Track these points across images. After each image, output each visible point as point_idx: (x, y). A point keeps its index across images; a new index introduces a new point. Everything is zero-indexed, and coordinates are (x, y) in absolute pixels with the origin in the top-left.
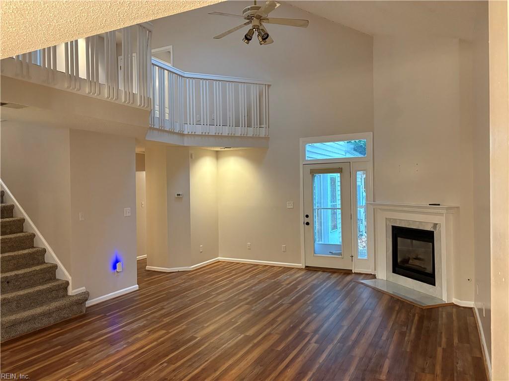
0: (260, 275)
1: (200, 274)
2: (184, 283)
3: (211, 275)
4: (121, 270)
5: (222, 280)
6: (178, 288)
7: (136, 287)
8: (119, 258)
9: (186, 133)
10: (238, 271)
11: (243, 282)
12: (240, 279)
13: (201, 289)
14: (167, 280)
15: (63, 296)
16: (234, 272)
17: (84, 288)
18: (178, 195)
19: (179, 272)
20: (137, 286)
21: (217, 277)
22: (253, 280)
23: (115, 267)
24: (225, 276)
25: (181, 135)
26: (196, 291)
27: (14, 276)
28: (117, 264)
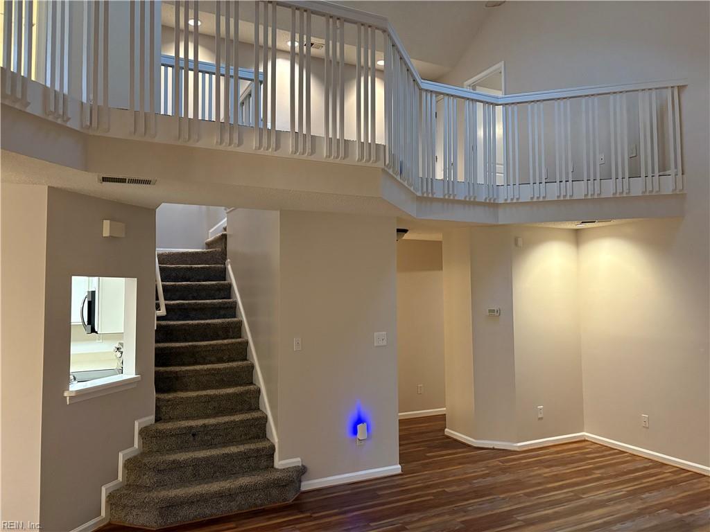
0: (655, 493)
1: (528, 464)
2: (484, 476)
3: (547, 470)
4: (366, 437)
5: (561, 488)
6: (465, 487)
7: (396, 468)
8: (363, 416)
9: (501, 201)
10: (611, 471)
11: (602, 504)
12: (601, 495)
13: (503, 499)
14: (460, 464)
15: (267, 468)
16: (597, 474)
17: (299, 459)
18: (490, 311)
19: (494, 449)
20: (399, 466)
21: (556, 478)
22: (628, 504)
23: (355, 432)
24: (574, 480)
25: (493, 205)
26: (491, 501)
27: (201, 426)
28: (358, 426)
